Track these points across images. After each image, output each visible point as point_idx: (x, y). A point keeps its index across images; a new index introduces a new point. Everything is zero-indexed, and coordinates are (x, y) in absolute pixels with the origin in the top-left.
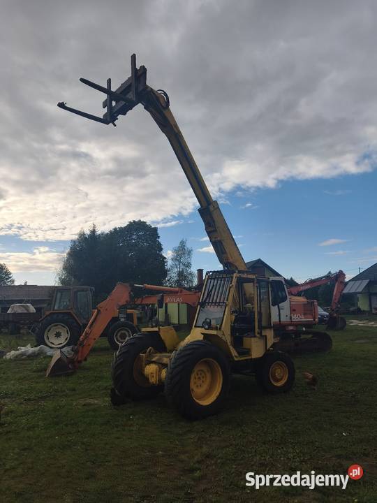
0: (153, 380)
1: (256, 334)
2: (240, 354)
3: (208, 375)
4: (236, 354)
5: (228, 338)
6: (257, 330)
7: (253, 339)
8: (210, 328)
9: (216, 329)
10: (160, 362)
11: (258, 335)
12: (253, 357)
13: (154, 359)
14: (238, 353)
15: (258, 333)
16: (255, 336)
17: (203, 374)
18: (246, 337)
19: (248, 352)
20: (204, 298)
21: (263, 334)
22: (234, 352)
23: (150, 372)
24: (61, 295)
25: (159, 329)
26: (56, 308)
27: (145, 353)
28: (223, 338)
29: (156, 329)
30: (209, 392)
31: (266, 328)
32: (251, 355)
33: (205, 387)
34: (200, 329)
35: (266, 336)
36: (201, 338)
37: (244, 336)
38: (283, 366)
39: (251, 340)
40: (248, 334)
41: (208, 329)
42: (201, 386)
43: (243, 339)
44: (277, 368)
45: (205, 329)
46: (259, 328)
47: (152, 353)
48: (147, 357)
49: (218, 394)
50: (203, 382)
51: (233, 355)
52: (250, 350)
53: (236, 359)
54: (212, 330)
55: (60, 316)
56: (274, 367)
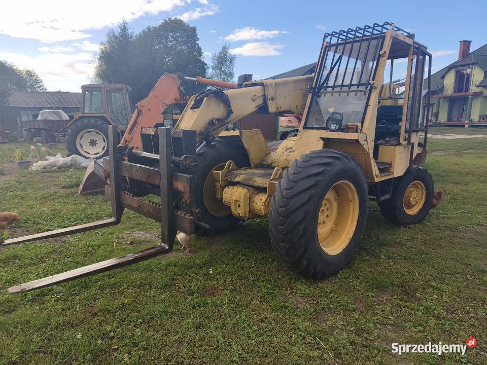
0: (240, 211)
1: (402, 141)
2: (381, 171)
4: (378, 172)
6: (403, 134)
7: (397, 148)
9: (357, 129)
10: (251, 183)
11: (405, 143)
12: (395, 176)
13: (237, 180)
14: (379, 169)
15: (405, 139)
16: (399, 144)
18: (384, 144)
19: (387, 168)
21: (412, 141)
22: (375, 170)
23: (234, 198)
24: (91, 95)
25: (241, 133)
26: (86, 111)
27: (222, 168)
29: (236, 133)
32: (393, 173)
33: (330, 225)
34: (315, 131)
35: (413, 145)
36: (319, 146)
37: (381, 144)
38: (420, 188)
39: (395, 150)
40: (387, 141)
41: (336, 131)
42: (323, 223)
43: (378, 148)
44: (413, 190)
45: (332, 131)
46: (406, 131)
47: (232, 169)
48: (226, 176)
49: (351, 235)
50: (327, 216)
51: (374, 175)
52: (390, 164)
53: (376, 180)
54: (348, 132)
55: (93, 121)
56: (410, 188)
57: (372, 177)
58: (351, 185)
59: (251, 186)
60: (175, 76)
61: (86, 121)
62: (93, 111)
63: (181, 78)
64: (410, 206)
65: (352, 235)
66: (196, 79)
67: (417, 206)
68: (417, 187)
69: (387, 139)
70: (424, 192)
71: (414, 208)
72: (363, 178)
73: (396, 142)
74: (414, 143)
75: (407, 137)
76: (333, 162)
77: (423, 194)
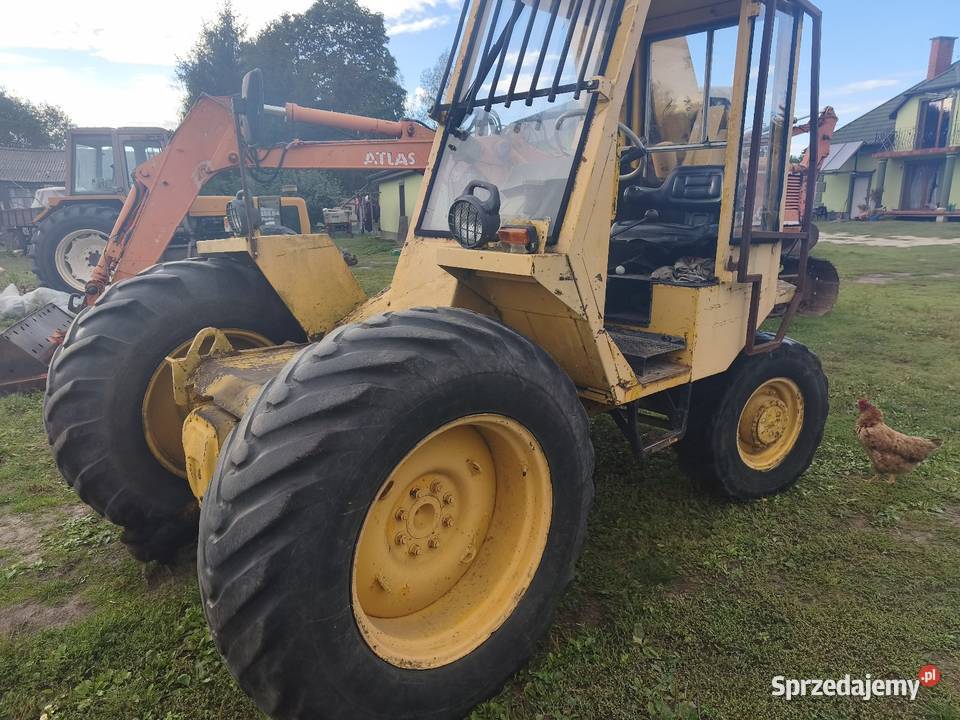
1: (720, 271)
2: (638, 364)
3: (478, 490)
4: (626, 372)
5: (589, 297)
6: (723, 250)
7: (704, 292)
8: (492, 235)
9: (529, 241)
11: (730, 277)
12: (697, 374)
13: (210, 390)
14: (633, 362)
15: (730, 267)
16: (712, 281)
17: (447, 487)
18: (667, 281)
19: (673, 352)
21: (750, 271)
22: (615, 367)
25: (254, 244)
27: (182, 353)
28: (569, 298)
29: (238, 244)
30: (475, 569)
31: (759, 241)
32: (689, 368)
33: (456, 547)
34: (441, 243)
35: (757, 282)
36: (441, 294)
37: (658, 281)
38: (787, 396)
39: (695, 299)
40: (678, 270)
42: (431, 546)
43: (651, 292)
44: (767, 404)
45: (465, 244)
46: (733, 242)
47: (217, 351)
48: (191, 375)
49: (525, 582)
50: (445, 524)
51: (613, 380)
52: (682, 342)
53: (621, 397)
54: (506, 248)
55: (91, 210)
56: (759, 398)
57: (607, 390)
58: (513, 426)
61: (75, 211)
64: (756, 447)
65: (529, 580)
66: (284, 109)
67: (780, 442)
68: (781, 396)
69: (678, 265)
70: (800, 407)
71: (772, 450)
72: (560, 398)
73: (706, 273)
74: (760, 277)
75: (736, 259)
77: (796, 411)
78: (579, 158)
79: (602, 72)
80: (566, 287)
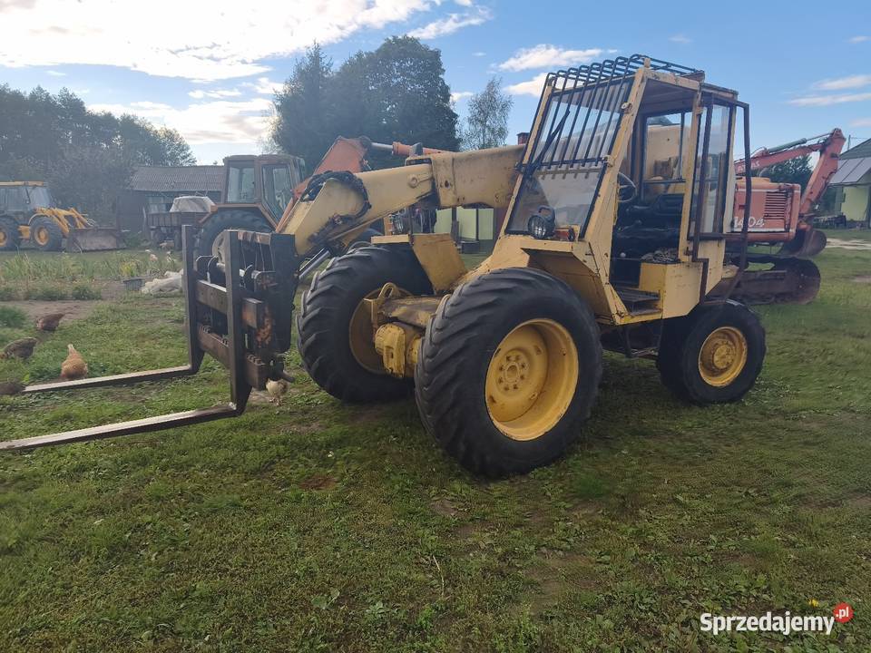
0: (393, 364)
1: (681, 256)
2: (632, 306)
3: (539, 362)
4: (622, 308)
5: (601, 265)
6: (683, 243)
7: (670, 267)
8: (552, 233)
9: (570, 236)
10: (411, 320)
11: (686, 259)
12: (666, 315)
13: (395, 314)
14: (626, 303)
15: (687, 253)
16: (677, 261)
17: (523, 359)
18: (650, 261)
19: (651, 301)
20: (538, 152)
21: (700, 256)
22: (615, 303)
23: (386, 343)
24: (241, 174)
25: (412, 238)
26: (232, 197)
27: (375, 296)
28: (590, 263)
29: (404, 238)
30: (538, 402)
31: (707, 238)
32: (661, 310)
33: (527, 392)
34: (520, 237)
35: (706, 262)
36: (523, 261)
37: (644, 261)
38: (735, 338)
39: (664, 270)
40: (657, 255)
41: (544, 238)
42: (515, 388)
43: (639, 268)
44: (720, 343)
45: (537, 237)
46: (689, 239)
47: (393, 296)
48: (381, 308)
49: (563, 411)
50: (522, 377)
51: (614, 311)
52: (657, 295)
53: (619, 321)
54: (558, 239)
55: (239, 215)
56: (714, 338)
57: (611, 317)
58: (560, 327)
59: (410, 325)
60: (355, 142)
61: (228, 215)
62: (243, 200)
63: (366, 145)
64: (715, 372)
65: (565, 411)
66: (391, 147)
67: (731, 370)
68: (732, 340)
69: (657, 252)
70: (745, 347)
71: (725, 375)
72: (585, 315)
73: (674, 257)
74: (708, 260)
75: (691, 249)
76: (515, 287)
77: (742, 350)
78: (596, 195)
79: (609, 153)
80: (589, 259)
